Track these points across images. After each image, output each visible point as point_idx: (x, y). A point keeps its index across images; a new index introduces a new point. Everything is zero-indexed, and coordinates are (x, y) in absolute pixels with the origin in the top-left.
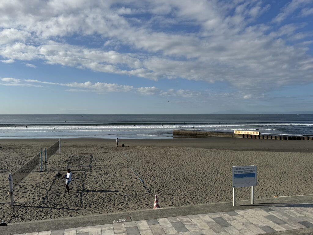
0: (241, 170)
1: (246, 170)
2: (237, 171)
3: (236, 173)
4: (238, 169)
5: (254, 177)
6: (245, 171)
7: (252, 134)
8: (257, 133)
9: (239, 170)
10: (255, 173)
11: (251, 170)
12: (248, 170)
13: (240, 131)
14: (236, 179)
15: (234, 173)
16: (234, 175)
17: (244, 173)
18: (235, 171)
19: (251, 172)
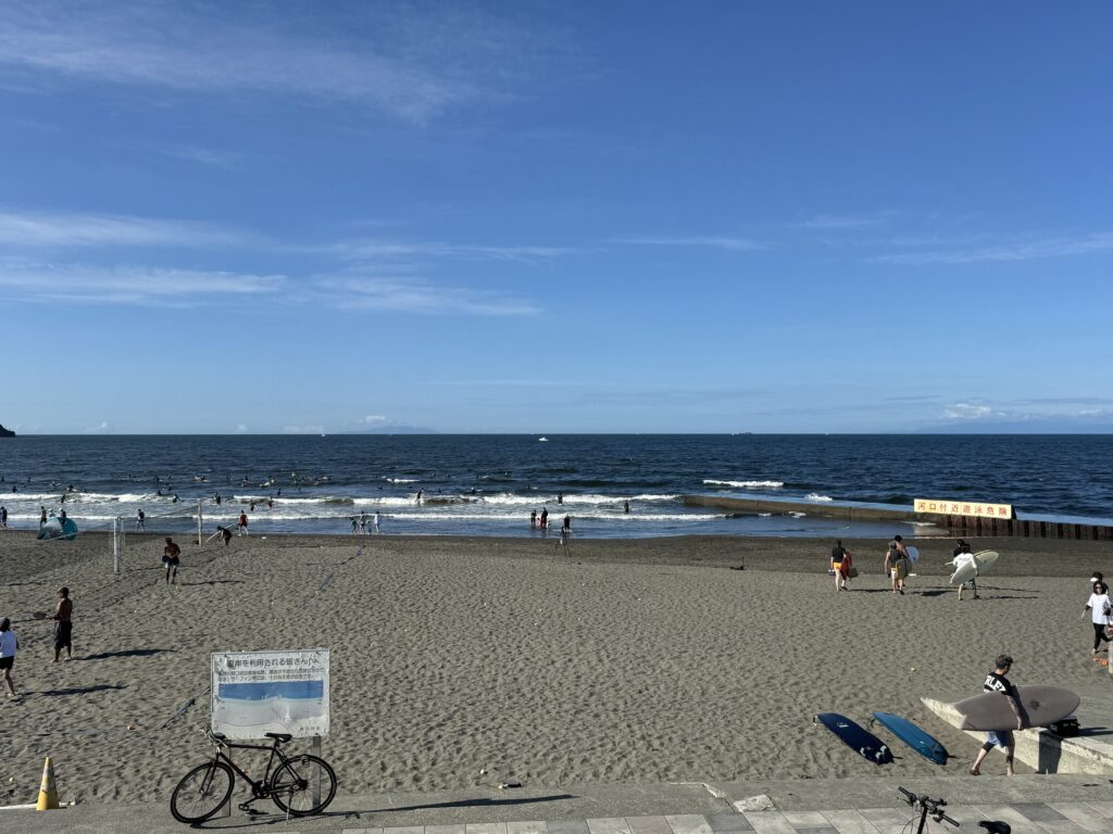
0: (253, 668)
1: (280, 667)
2: (234, 673)
3: (230, 681)
4: (238, 663)
5: (316, 697)
6: (271, 672)
7: (985, 514)
8: (1000, 511)
9: (242, 668)
10: (321, 682)
11: (306, 667)
12: (286, 667)
13: (938, 503)
14: (232, 704)
15: (220, 680)
16: (220, 685)
17: (267, 680)
18: (225, 673)
19: (301, 676)
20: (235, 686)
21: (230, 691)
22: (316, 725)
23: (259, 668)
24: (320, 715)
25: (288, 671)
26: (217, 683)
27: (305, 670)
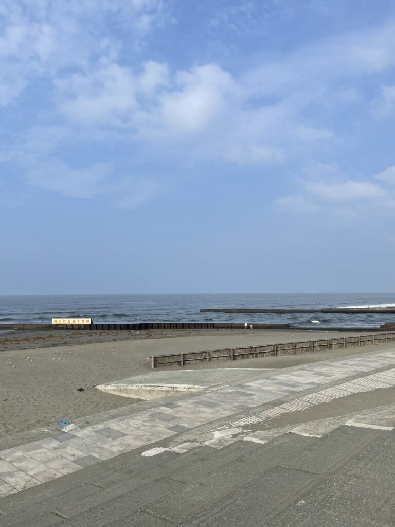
7: (81, 323)
8: (87, 321)
13: (62, 319)
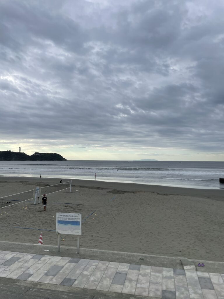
0: (65, 217)
1: (70, 217)
2: (61, 218)
3: (60, 220)
4: (62, 216)
5: (78, 225)
6: (69, 218)
9: (62, 217)
10: (79, 222)
11: (75, 218)
12: (72, 217)
14: (60, 225)
15: (58, 219)
16: (58, 221)
17: (68, 220)
18: (59, 218)
19: (75, 220)
20: (61, 221)
21: (60, 222)
22: (78, 232)
23: (66, 217)
24: (79, 230)
25: (72, 218)
26: (57, 220)
27: (76, 219)
